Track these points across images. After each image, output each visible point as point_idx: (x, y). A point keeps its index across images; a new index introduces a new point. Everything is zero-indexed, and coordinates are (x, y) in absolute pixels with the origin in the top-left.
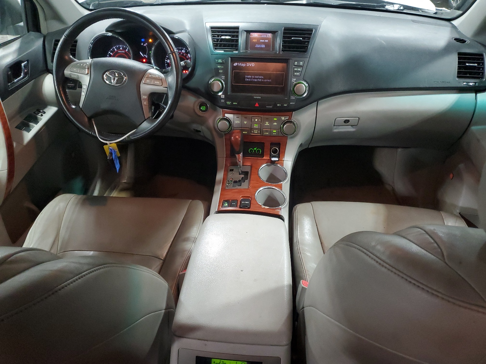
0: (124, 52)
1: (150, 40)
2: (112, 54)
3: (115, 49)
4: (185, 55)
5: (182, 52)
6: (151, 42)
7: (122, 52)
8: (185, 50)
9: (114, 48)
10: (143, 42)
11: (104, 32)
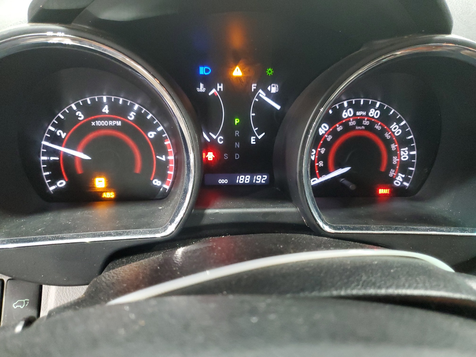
0: (119, 123)
1: (237, 72)
2: (63, 135)
3: (79, 113)
4: (378, 127)
5: (367, 115)
6: (238, 78)
7: (111, 123)
8: (381, 108)
9: (74, 108)
10: (205, 80)
11: (26, 25)
